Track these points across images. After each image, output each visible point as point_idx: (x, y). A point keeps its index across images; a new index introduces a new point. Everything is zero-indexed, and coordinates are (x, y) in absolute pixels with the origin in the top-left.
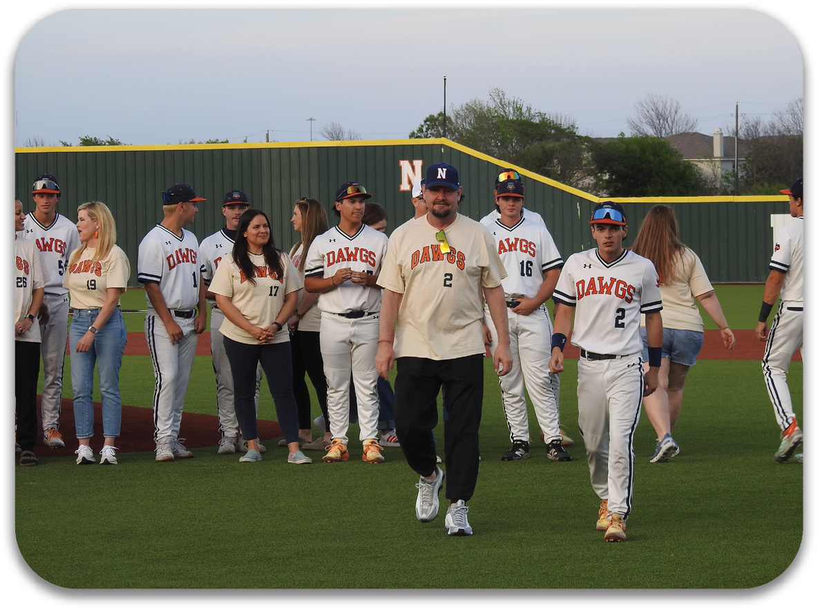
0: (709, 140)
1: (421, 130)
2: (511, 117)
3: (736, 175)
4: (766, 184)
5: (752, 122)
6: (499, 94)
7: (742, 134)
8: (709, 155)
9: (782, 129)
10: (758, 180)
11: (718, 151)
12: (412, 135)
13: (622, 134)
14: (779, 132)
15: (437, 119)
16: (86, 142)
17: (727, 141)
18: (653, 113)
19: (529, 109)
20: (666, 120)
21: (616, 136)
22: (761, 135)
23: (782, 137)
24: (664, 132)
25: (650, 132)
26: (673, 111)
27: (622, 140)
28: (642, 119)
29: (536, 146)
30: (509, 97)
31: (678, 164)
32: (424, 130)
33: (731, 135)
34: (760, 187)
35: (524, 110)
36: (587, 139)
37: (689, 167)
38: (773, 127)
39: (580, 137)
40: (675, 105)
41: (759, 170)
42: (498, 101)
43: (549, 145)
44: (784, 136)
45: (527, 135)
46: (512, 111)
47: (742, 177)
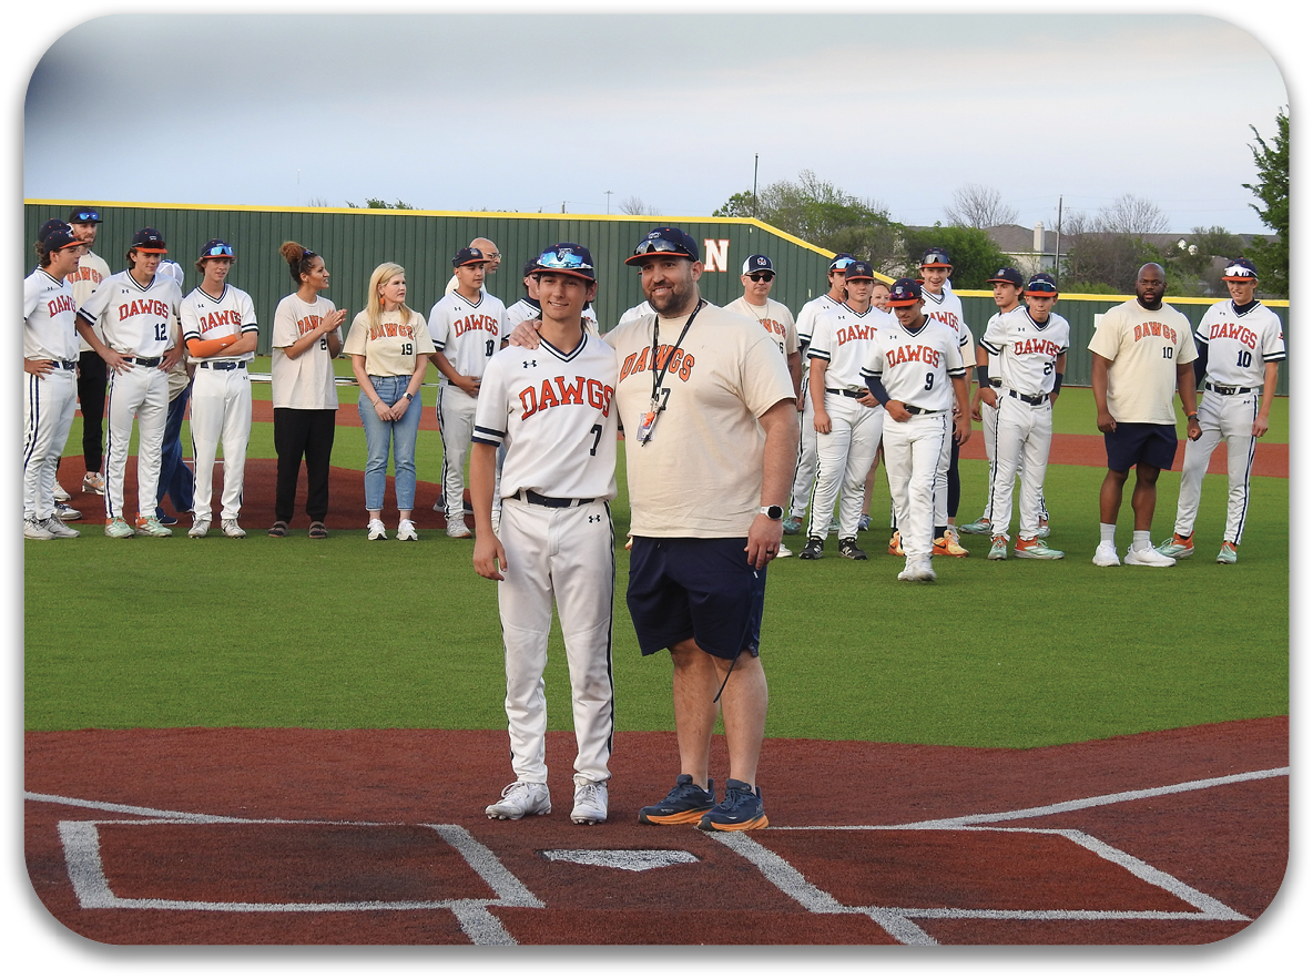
0: (1030, 234)
1: (725, 209)
2: (820, 200)
3: (1056, 273)
4: (1087, 284)
5: (1076, 217)
6: (810, 175)
7: (1064, 229)
8: (1029, 248)
9: (1108, 226)
10: (1079, 278)
11: (1038, 245)
12: (716, 214)
13: (939, 223)
14: (1105, 229)
15: (742, 199)
16: (373, 205)
17: (1048, 235)
18: (972, 203)
19: (839, 193)
20: (985, 210)
21: (931, 225)
22: (1085, 231)
23: (1108, 234)
24: (982, 223)
25: (968, 223)
26: (993, 201)
27: (937, 229)
28: (960, 209)
29: (844, 232)
30: (820, 179)
31: (997, 257)
32: (729, 209)
33: (1054, 230)
34: (1080, 286)
35: (834, 193)
36: (900, 226)
37: (1007, 260)
38: (1099, 223)
39: (893, 225)
40: (995, 194)
41: (1081, 268)
42: (808, 183)
43: (859, 231)
44: (1109, 233)
45: (836, 219)
46: (822, 194)
47: (1063, 274)
